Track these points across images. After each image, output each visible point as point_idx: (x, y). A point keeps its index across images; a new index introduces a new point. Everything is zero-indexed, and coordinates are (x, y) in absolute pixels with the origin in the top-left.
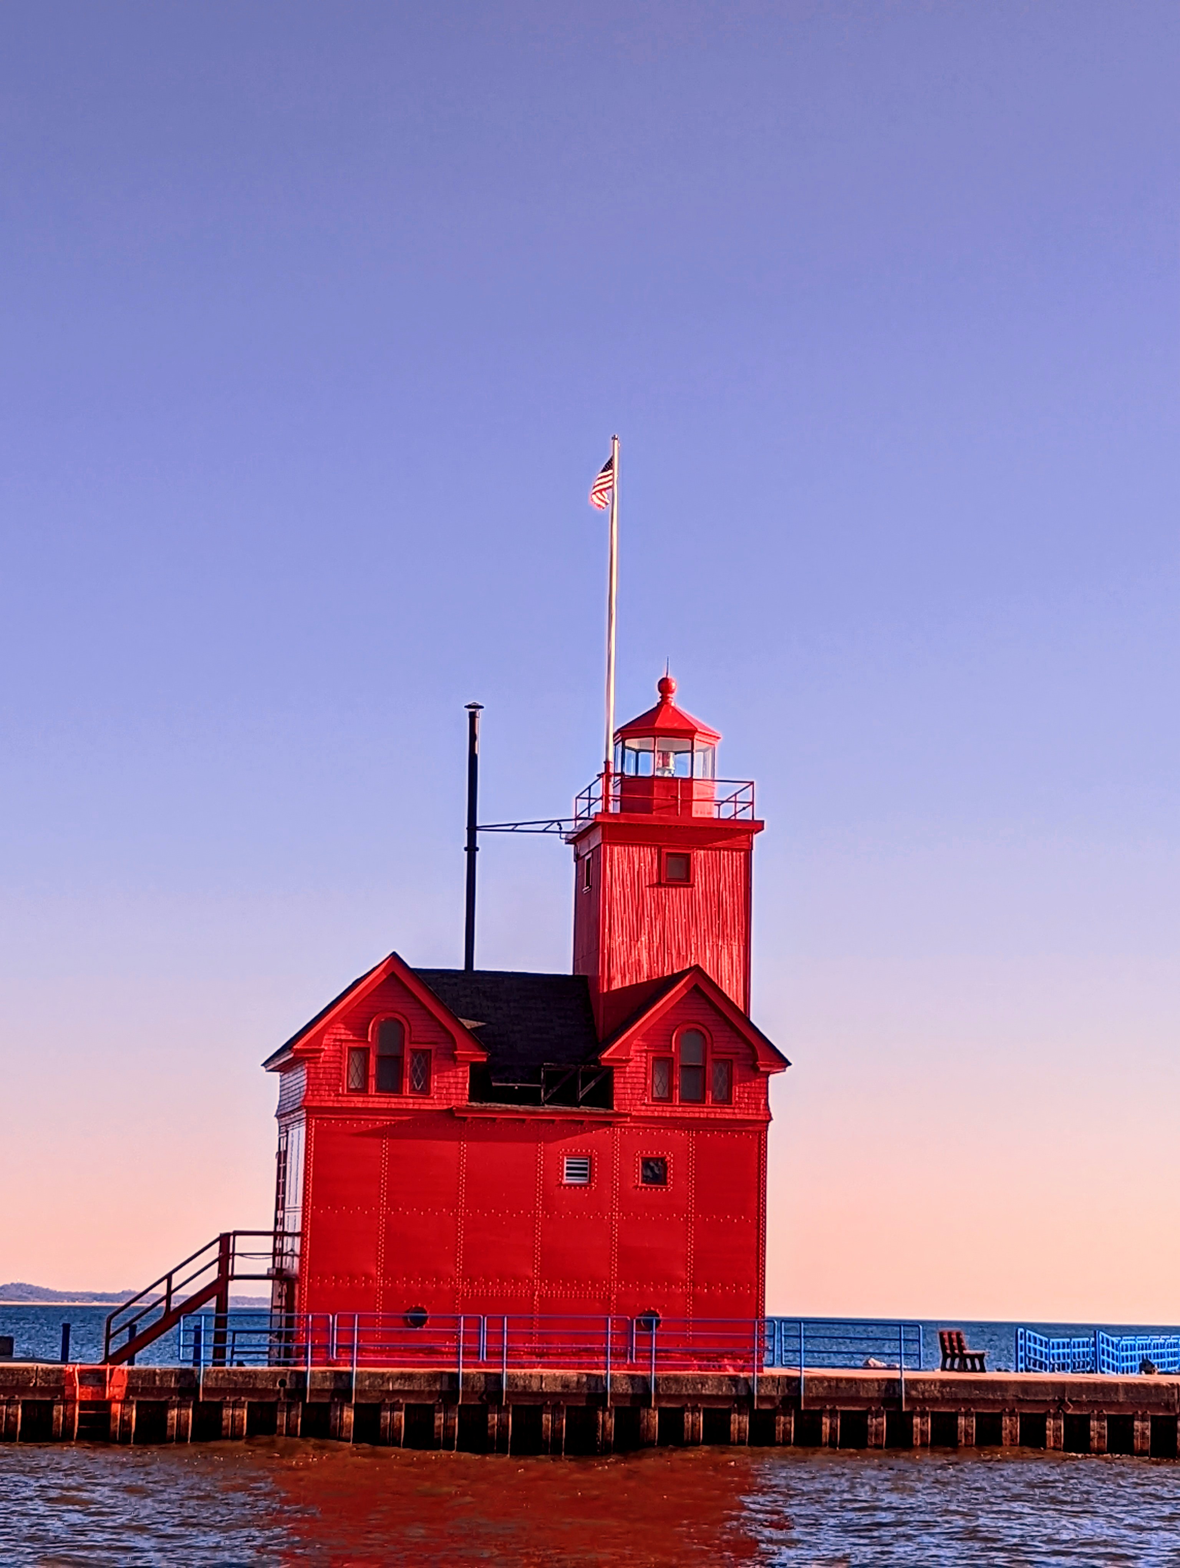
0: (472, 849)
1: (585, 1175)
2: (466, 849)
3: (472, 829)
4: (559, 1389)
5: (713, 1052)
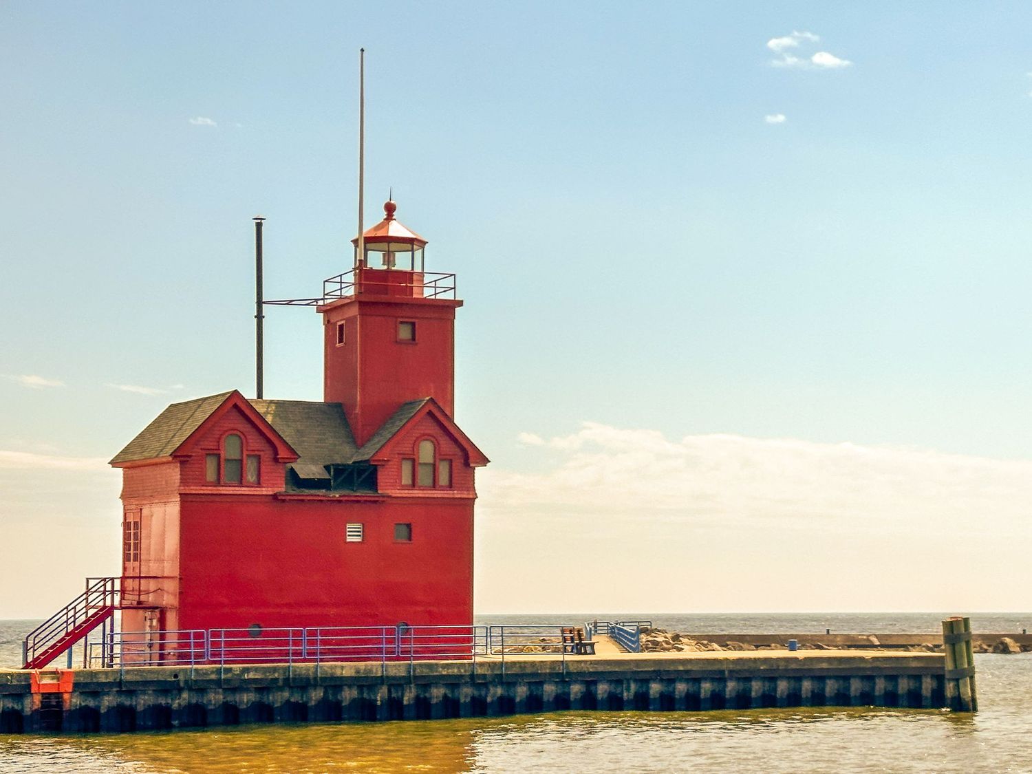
0: (260, 317)
1: (360, 536)
2: (256, 317)
3: (260, 303)
5: (440, 455)
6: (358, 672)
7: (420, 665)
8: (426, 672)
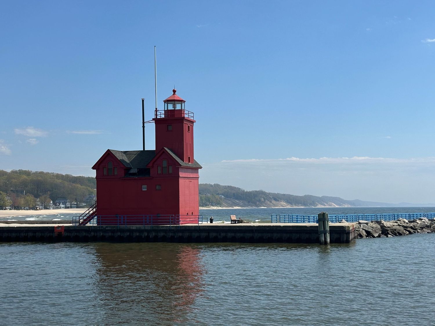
0: (144, 127)
1: (146, 189)
3: (144, 123)
4: (136, 229)
5: (169, 164)
6: (137, 228)
7: (155, 226)
8: (156, 228)
